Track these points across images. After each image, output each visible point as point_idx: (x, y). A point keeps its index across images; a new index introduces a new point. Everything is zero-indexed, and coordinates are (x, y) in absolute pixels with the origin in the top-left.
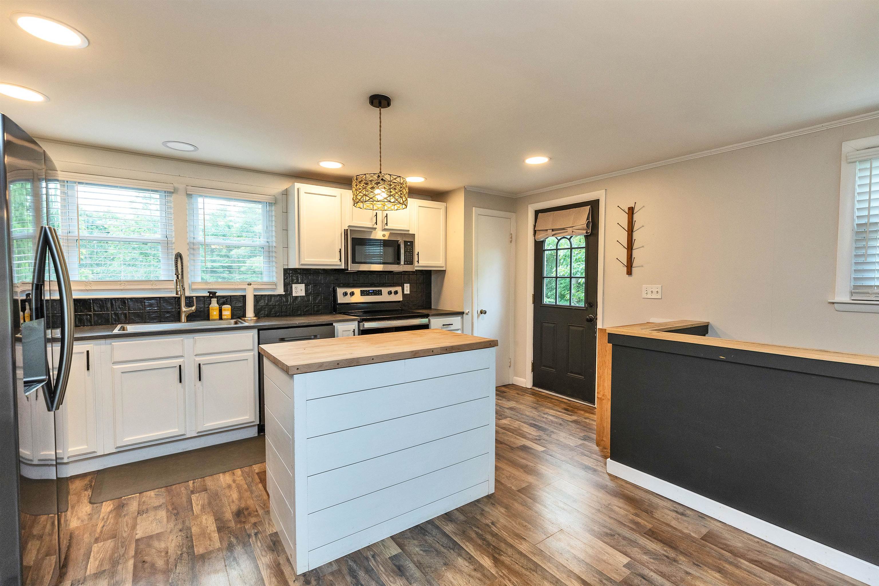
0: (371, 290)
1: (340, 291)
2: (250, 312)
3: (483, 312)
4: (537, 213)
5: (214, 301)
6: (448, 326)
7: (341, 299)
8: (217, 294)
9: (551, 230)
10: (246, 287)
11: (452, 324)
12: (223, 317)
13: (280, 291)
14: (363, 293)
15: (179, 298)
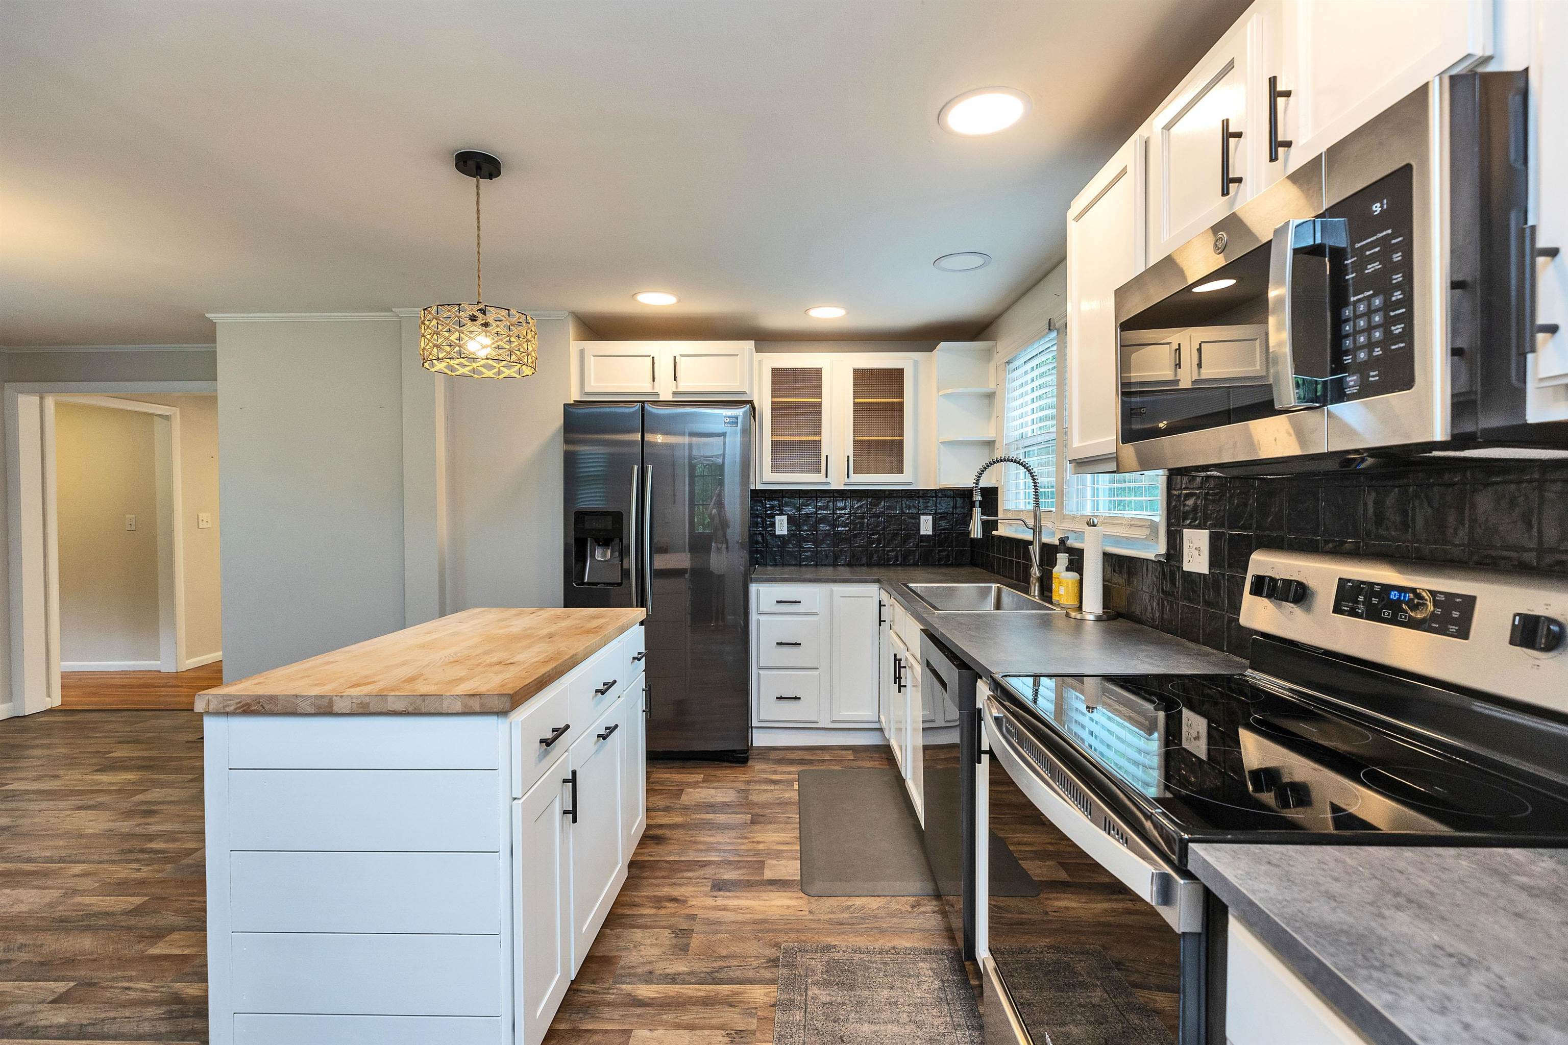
2: (1090, 599)
5: (1062, 558)
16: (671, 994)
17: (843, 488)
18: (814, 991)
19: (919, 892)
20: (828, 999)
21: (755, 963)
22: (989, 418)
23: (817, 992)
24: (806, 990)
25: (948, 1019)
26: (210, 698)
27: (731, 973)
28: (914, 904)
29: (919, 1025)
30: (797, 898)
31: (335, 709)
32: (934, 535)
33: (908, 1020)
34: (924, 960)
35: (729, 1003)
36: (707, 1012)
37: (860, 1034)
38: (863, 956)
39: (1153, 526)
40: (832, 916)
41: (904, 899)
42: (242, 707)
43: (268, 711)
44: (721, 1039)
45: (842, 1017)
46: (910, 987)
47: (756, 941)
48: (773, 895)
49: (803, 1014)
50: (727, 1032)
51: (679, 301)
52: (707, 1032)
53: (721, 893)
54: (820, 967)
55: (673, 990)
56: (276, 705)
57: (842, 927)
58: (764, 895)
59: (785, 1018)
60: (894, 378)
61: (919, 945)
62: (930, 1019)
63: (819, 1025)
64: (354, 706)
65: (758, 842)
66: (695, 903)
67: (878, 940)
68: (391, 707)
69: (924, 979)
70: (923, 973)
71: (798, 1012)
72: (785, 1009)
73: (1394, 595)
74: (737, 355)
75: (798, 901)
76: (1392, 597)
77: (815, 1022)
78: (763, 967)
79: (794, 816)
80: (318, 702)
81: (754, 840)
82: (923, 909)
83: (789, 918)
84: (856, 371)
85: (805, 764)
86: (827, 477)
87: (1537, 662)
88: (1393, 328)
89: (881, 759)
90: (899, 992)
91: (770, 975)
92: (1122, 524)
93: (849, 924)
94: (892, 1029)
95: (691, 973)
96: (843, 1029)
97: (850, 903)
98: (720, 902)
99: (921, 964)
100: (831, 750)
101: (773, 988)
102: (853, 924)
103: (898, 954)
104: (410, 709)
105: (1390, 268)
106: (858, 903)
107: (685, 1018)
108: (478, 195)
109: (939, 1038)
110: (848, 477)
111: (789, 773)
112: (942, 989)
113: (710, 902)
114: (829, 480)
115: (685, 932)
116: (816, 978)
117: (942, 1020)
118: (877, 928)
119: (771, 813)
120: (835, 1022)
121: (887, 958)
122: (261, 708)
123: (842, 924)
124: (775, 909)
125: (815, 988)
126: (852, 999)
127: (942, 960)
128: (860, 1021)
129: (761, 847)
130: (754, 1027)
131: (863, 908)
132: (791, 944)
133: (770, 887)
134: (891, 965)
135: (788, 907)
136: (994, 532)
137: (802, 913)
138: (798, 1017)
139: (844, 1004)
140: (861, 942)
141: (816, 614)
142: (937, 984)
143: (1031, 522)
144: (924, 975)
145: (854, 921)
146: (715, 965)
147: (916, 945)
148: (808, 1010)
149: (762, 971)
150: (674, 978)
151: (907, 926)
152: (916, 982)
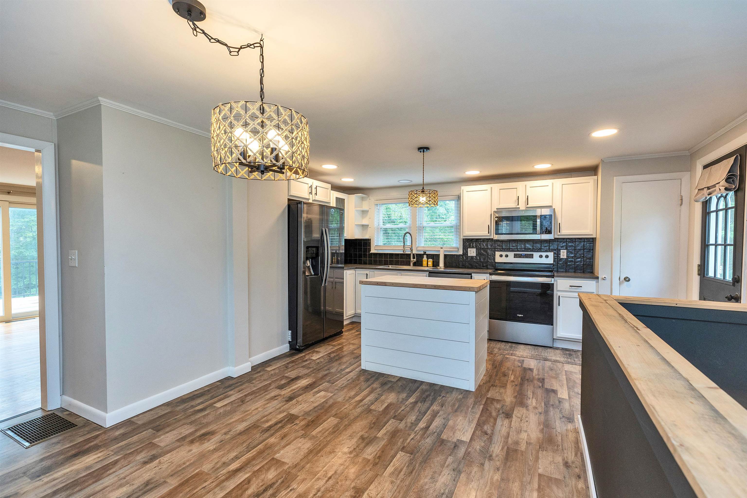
0: (523, 254)
1: (498, 254)
2: (442, 264)
3: (627, 279)
4: (705, 167)
5: (425, 256)
6: (578, 287)
7: (498, 259)
8: (427, 253)
9: (707, 189)
10: (440, 249)
11: (581, 287)
12: (429, 265)
13: (461, 252)
14: (516, 256)
15: (410, 254)
22: (365, 218)
39: (458, 248)
60: (343, 202)
84: (336, 198)
92: (447, 248)
136: (370, 252)
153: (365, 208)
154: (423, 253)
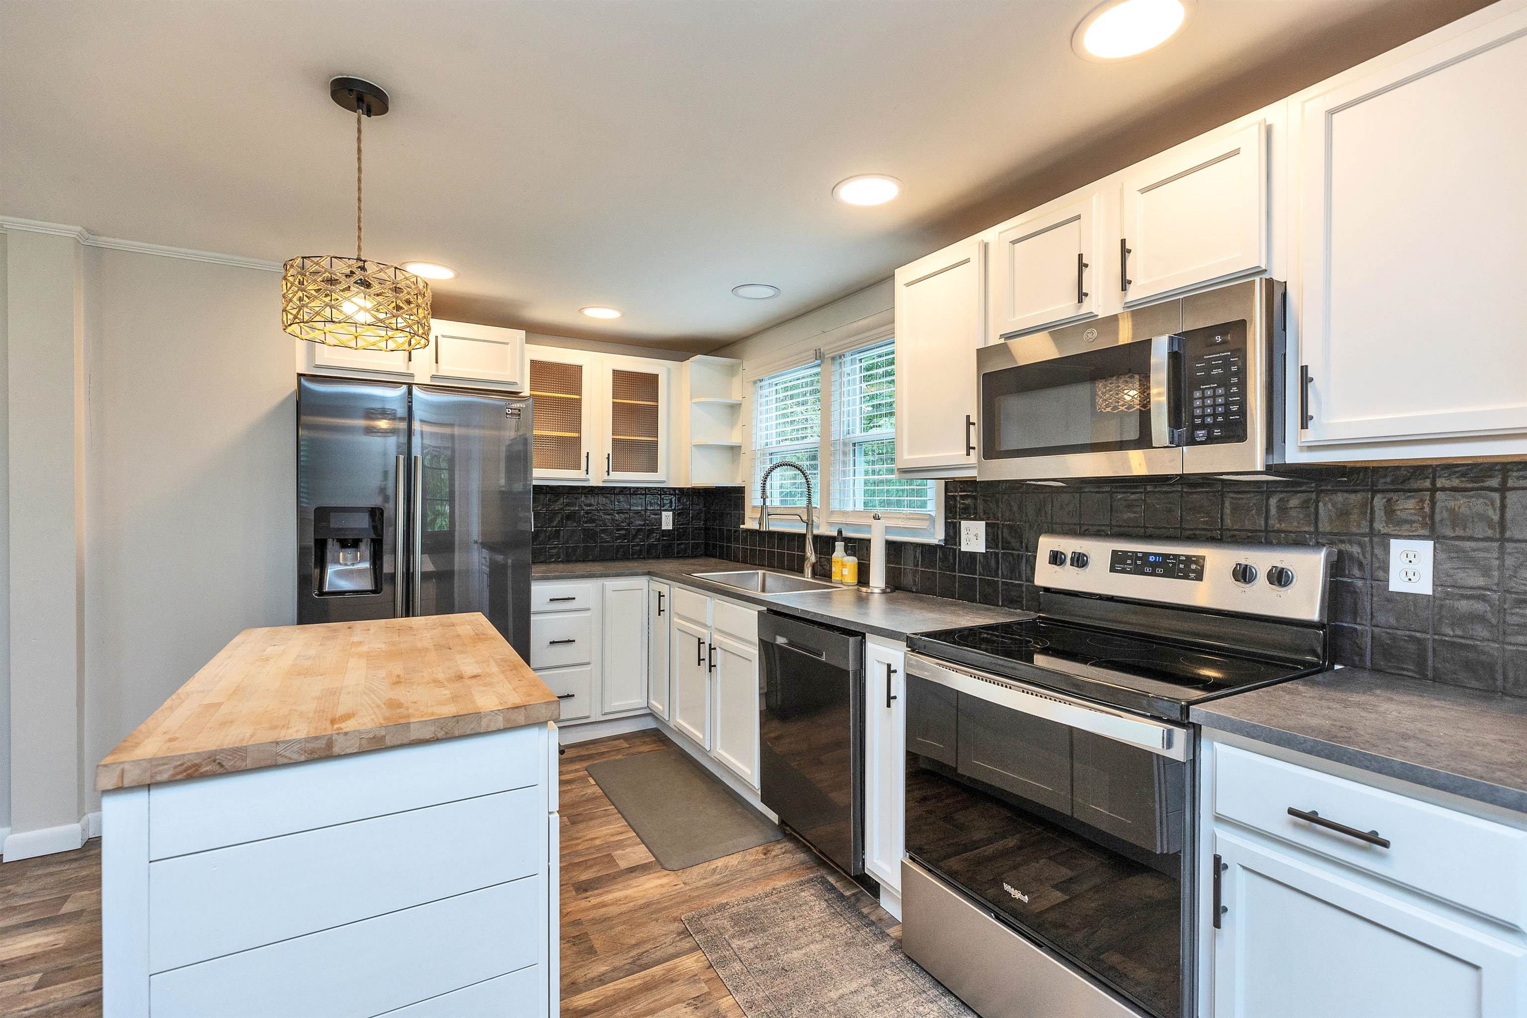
16: (609, 993)
17: (601, 485)
18: (736, 943)
19: (763, 841)
20: (751, 945)
21: (668, 940)
22: (732, 425)
23: (739, 943)
24: (729, 945)
25: (848, 925)
26: (127, 766)
27: (652, 956)
28: (764, 851)
29: (833, 937)
30: (665, 876)
31: (336, 750)
32: (674, 529)
33: (822, 937)
34: (803, 890)
35: (669, 980)
36: (656, 995)
37: (795, 960)
38: (755, 903)
39: (932, 519)
40: (706, 881)
41: (754, 850)
42: (184, 771)
43: (230, 769)
44: (684, 1010)
45: (773, 954)
46: (806, 913)
47: (654, 922)
48: (643, 879)
49: (740, 964)
50: (686, 1003)
51: (457, 276)
52: (668, 1010)
53: (590, 893)
54: (727, 924)
55: (610, 989)
56: (244, 759)
57: (720, 887)
58: (634, 882)
59: (728, 972)
60: (650, 382)
61: (790, 881)
62: (836, 930)
63: (759, 966)
64: (364, 742)
65: (593, 839)
66: (570, 910)
67: (756, 888)
68: (414, 735)
69: (813, 904)
70: (808, 900)
71: (735, 964)
72: (722, 965)
73: (1152, 559)
74: (507, 344)
75: (667, 878)
76: (1150, 559)
77: (755, 966)
78: (678, 941)
79: (609, 808)
80: (310, 746)
81: (586, 838)
82: (773, 853)
83: (669, 894)
84: (615, 372)
85: (586, 760)
86: (587, 474)
87: (1243, 590)
88: (1231, 407)
89: (655, 742)
90: (801, 920)
91: (689, 945)
92: (900, 518)
93: (725, 883)
94: (815, 948)
95: (614, 970)
96: (780, 961)
97: (713, 867)
98: (594, 901)
99: (803, 894)
100: (603, 742)
101: (699, 954)
102: (728, 882)
103: (780, 892)
104: (440, 735)
105: (1229, 374)
106: (719, 864)
107: (639, 1007)
108: (359, 131)
109: (851, 941)
110: (608, 475)
111: (576, 771)
112: (829, 906)
113: (584, 904)
114: (588, 477)
115: (579, 937)
116: (730, 933)
117: (845, 928)
118: (750, 879)
119: (585, 810)
120: (770, 959)
121: (774, 898)
122: (218, 767)
123: (719, 885)
124: (652, 891)
125: (735, 940)
126: (770, 938)
127: (815, 885)
128: (787, 951)
129: (597, 842)
130: (706, 989)
131: (726, 867)
132: (689, 914)
133: (633, 874)
134: (782, 902)
135: (662, 886)
136: (742, 526)
137: (678, 887)
138: (738, 968)
139: (767, 944)
140: (746, 893)
141: (588, 609)
142: (824, 905)
143: (805, 518)
144: (810, 901)
145: (726, 879)
146: (631, 954)
147: (789, 882)
148: (742, 959)
149: (679, 944)
150: (601, 980)
151: (771, 870)
152: (808, 908)
153: (736, 398)
154: (835, 534)
